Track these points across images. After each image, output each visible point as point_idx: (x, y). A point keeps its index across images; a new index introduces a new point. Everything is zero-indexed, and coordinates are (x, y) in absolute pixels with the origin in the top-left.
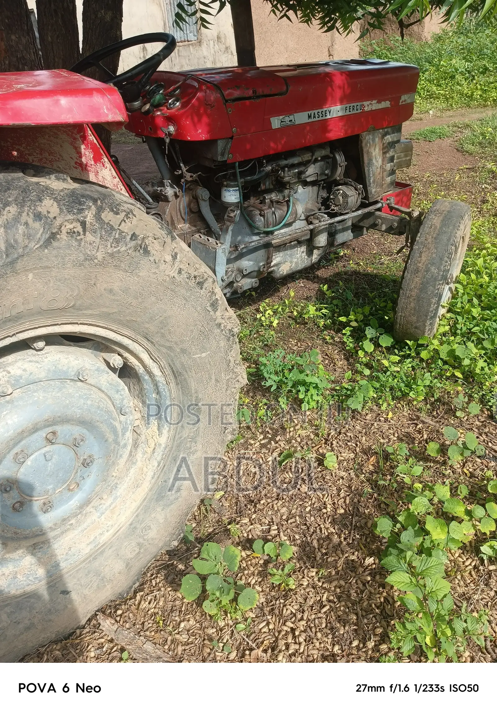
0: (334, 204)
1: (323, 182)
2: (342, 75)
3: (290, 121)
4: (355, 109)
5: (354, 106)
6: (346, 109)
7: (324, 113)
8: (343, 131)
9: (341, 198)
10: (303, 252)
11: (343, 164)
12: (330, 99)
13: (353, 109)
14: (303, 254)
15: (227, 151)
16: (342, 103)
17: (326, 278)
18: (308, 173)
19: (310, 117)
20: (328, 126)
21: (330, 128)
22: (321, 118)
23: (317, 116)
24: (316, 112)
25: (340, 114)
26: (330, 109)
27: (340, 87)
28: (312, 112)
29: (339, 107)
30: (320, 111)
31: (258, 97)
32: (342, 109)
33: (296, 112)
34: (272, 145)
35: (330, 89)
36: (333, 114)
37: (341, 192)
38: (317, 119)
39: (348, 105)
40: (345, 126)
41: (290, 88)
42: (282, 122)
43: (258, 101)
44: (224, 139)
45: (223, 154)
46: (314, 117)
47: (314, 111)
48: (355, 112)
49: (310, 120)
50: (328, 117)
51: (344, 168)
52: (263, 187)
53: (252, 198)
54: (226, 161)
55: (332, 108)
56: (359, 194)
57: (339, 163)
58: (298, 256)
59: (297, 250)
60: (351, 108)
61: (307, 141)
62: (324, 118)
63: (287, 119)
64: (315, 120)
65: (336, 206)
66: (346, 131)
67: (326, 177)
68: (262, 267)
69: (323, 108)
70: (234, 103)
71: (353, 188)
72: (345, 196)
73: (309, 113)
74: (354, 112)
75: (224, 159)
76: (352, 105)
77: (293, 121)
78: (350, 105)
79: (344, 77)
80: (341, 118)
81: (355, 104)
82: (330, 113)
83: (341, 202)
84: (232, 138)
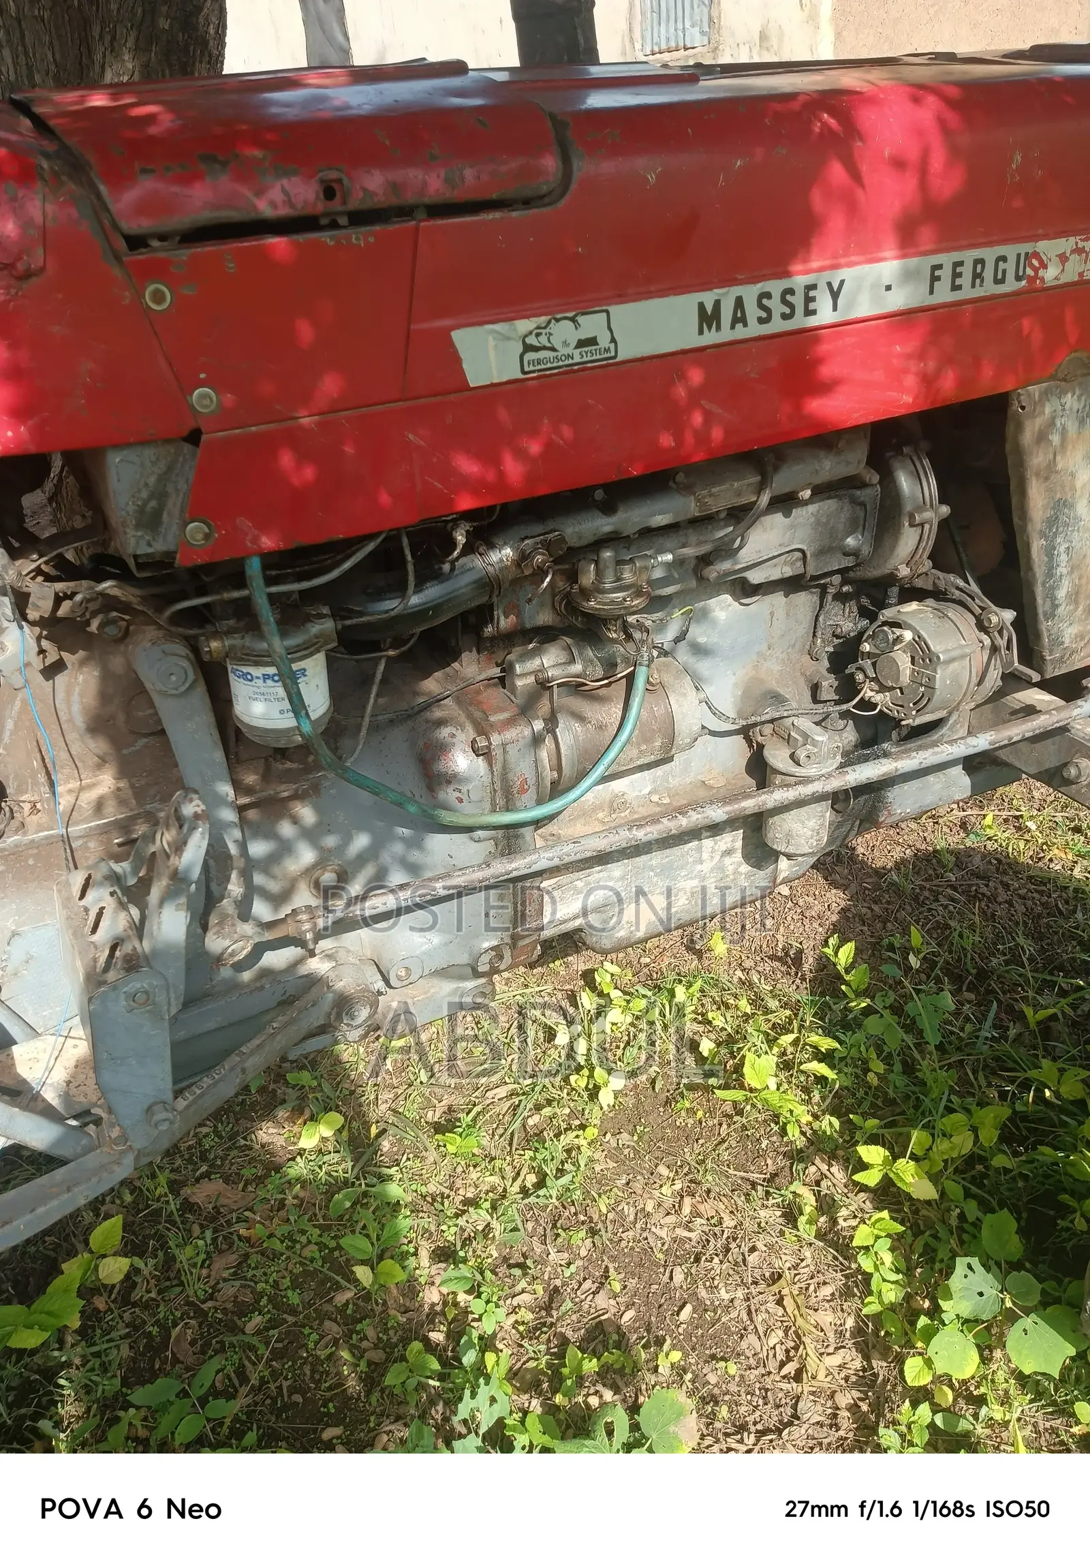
0: (875, 680)
1: (837, 579)
2: (916, 100)
3: (581, 344)
4: (988, 274)
5: (981, 262)
6: (934, 279)
7: (798, 300)
8: (910, 381)
9: (903, 660)
10: (729, 852)
11: (928, 515)
12: (837, 222)
13: (977, 276)
14: (728, 861)
15: (175, 504)
16: (907, 241)
17: (880, 873)
18: (747, 555)
19: (708, 318)
20: (819, 361)
21: (826, 371)
22: (777, 325)
23: (752, 312)
24: (750, 293)
25: (897, 300)
26: (836, 277)
27: (898, 164)
28: (727, 297)
29: (889, 268)
30: (775, 287)
31: (360, 218)
32: (908, 276)
33: (622, 297)
34: (468, 466)
35: (837, 172)
36: (851, 304)
37: (908, 635)
38: (754, 329)
39: (947, 259)
40: (921, 356)
41: (582, 167)
42: (528, 348)
43: (359, 237)
44: (144, 443)
45: (151, 521)
46: (739, 318)
47: (737, 291)
48: (989, 288)
49: (711, 337)
50: (825, 314)
51: (931, 532)
52: (505, 622)
53: (465, 656)
54: (170, 555)
55: (845, 273)
56: (994, 649)
57: (908, 507)
58: (706, 867)
59: (700, 849)
60: (967, 271)
61: (689, 439)
62: (800, 321)
63: (564, 334)
64: (740, 333)
65: (883, 688)
66: (928, 381)
67: (848, 562)
68: (485, 958)
69: (787, 274)
70: (184, 254)
71: (966, 622)
72: (923, 655)
73: (708, 298)
74: (979, 292)
75: (159, 546)
76: (969, 256)
77: (604, 341)
78: (956, 256)
79: (928, 112)
80: (903, 319)
81: (989, 254)
82: (835, 295)
83: (905, 678)
84: (194, 437)
